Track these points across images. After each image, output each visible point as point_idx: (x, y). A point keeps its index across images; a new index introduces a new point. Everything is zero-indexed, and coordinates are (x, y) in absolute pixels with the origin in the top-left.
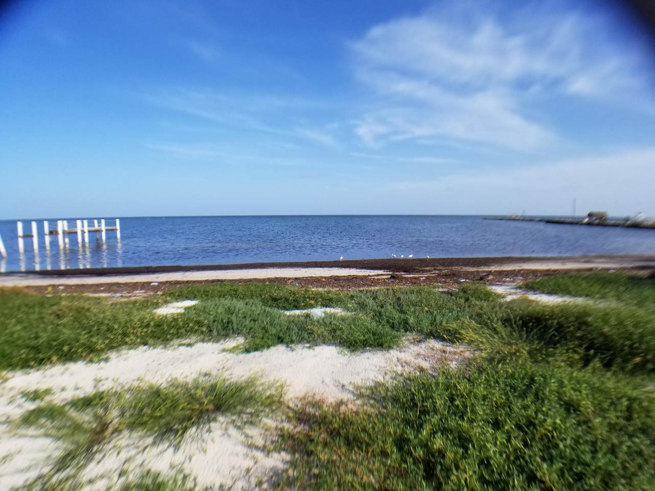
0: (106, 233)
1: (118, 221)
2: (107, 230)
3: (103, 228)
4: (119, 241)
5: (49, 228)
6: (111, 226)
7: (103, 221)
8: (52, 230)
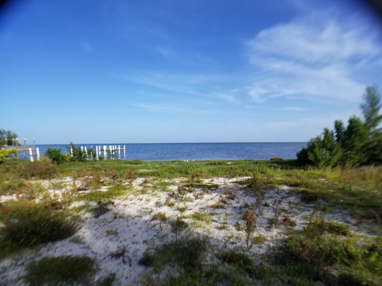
0: (120, 151)
1: (124, 146)
2: (121, 150)
3: (119, 148)
4: (125, 154)
5: (101, 148)
6: (122, 148)
7: (119, 146)
8: (101, 149)
